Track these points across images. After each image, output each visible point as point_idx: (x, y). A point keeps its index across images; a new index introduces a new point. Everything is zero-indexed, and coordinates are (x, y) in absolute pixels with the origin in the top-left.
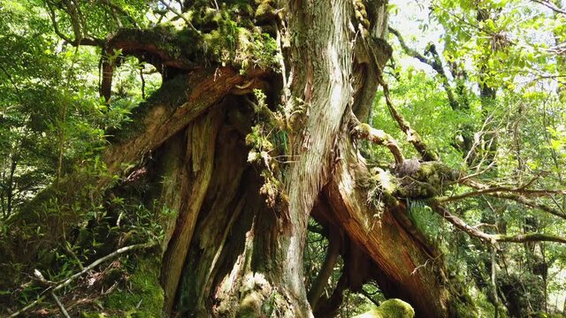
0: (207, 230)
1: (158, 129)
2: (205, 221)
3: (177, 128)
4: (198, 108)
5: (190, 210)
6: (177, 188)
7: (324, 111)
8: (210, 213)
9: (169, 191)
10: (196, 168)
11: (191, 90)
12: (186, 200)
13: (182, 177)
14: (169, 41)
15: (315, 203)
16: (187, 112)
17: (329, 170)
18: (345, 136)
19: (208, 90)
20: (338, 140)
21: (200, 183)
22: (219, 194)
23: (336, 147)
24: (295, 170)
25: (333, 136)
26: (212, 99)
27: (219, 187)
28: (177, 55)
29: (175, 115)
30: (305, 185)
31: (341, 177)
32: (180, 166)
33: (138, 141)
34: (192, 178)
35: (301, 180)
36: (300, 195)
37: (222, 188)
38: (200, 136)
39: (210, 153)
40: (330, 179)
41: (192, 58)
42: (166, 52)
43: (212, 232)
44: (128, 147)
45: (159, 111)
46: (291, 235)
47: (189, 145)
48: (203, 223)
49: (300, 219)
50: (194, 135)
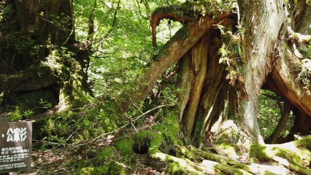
0: (207, 100)
1: (176, 53)
2: (206, 95)
3: (185, 51)
4: (195, 39)
5: (196, 90)
6: (188, 80)
7: (265, 30)
8: (208, 92)
9: (185, 81)
10: (197, 69)
11: (190, 32)
12: (193, 85)
13: (191, 74)
14: (178, 9)
15: (263, 83)
16: (190, 42)
17: (272, 63)
18: (283, 42)
19: (198, 30)
20: (277, 45)
21: (200, 77)
22: (212, 81)
23: (276, 50)
24: (248, 65)
25: (273, 44)
26: (201, 34)
27: (211, 78)
28: (182, 16)
29: (184, 44)
30: (255, 73)
31: (281, 67)
32: (190, 69)
33: (167, 59)
34: (196, 74)
35: (253, 70)
36: (253, 79)
37: (213, 79)
38: (198, 53)
39: (205, 61)
40: (274, 69)
41: (189, 15)
42: (177, 15)
43: (210, 100)
44: (163, 63)
45: (175, 44)
46: (248, 101)
47: (193, 58)
48: (204, 96)
49: (253, 92)
50: (195, 53)
